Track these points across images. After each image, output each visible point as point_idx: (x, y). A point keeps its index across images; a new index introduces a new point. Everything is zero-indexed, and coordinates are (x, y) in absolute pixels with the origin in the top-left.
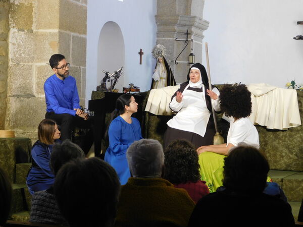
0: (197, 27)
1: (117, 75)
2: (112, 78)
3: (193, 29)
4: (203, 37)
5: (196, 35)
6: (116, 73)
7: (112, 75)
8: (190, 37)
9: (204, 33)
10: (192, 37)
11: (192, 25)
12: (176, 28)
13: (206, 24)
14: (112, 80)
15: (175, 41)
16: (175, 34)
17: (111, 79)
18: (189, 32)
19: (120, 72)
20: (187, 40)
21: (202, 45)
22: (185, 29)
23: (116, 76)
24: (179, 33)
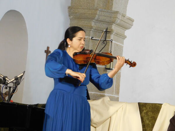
0: (119, 25)
1: (17, 81)
2: (11, 85)
3: (114, 27)
4: (125, 37)
5: (117, 34)
6: (16, 79)
7: (10, 80)
8: (109, 37)
9: (127, 33)
10: (112, 37)
11: (113, 22)
12: (93, 24)
13: (130, 22)
14: (10, 87)
15: (91, 40)
16: (91, 32)
17: (9, 85)
18: (108, 31)
19: (21, 77)
20: (105, 40)
21: (122, 47)
22: (104, 27)
23: (16, 83)
24: (97, 30)
